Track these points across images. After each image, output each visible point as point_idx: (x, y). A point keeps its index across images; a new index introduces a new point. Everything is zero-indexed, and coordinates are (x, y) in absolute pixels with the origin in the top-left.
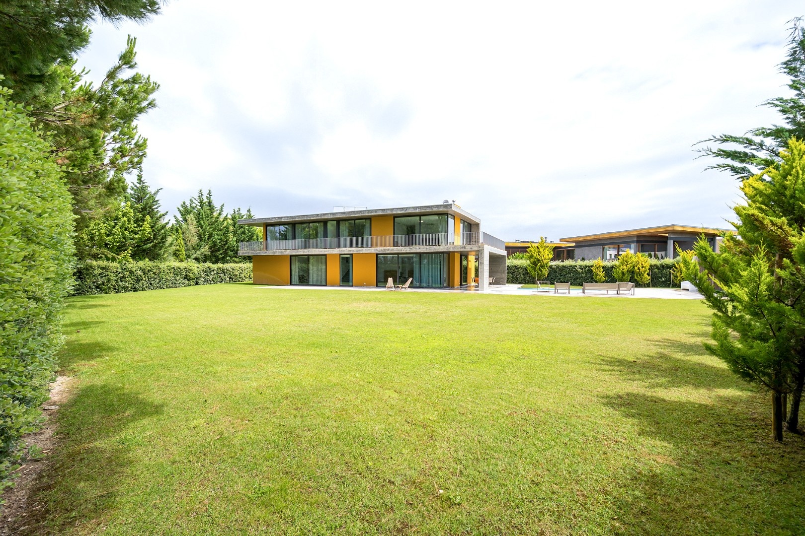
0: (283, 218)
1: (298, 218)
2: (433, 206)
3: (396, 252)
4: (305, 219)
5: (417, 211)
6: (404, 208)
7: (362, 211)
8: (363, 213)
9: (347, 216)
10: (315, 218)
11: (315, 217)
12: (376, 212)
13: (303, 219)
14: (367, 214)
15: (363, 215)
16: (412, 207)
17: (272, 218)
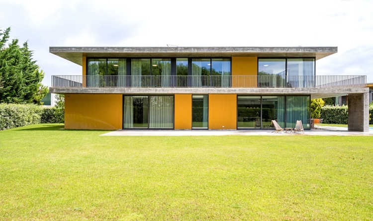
0: (125, 49)
1: (148, 50)
2: (318, 48)
3: (276, 93)
4: (159, 52)
5: (301, 52)
6: (286, 48)
7: (235, 48)
8: (237, 50)
9: (217, 52)
10: (172, 52)
11: (172, 50)
12: (252, 50)
13: (155, 52)
14: (242, 52)
15: (236, 52)
16: (295, 48)
17: (108, 48)
